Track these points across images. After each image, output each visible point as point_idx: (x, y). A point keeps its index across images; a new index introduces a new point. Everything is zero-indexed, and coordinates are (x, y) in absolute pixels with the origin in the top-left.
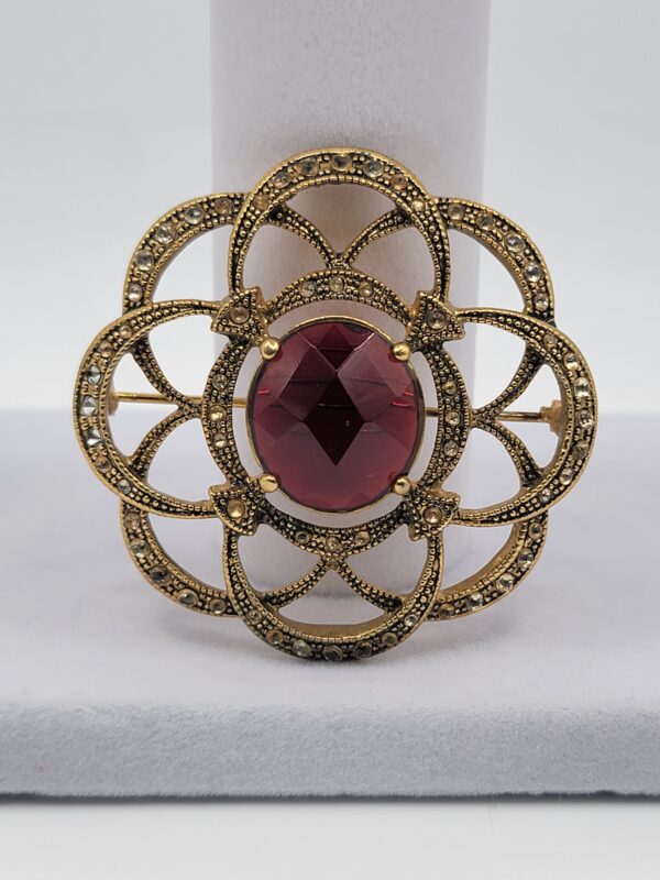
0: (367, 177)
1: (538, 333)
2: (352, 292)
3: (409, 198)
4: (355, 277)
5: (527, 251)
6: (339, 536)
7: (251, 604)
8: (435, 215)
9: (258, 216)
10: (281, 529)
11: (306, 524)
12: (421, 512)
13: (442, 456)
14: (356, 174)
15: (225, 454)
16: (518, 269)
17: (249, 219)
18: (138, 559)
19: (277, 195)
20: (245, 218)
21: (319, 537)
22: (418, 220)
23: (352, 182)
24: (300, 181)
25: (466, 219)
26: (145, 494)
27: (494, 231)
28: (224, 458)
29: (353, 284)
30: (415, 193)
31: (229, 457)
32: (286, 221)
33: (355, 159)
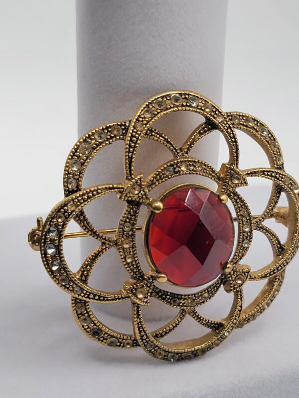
0: (192, 107)
1: (282, 178)
2: (193, 170)
3: (215, 116)
4: (193, 161)
5: (270, 135)
6: (194, 298)
7: (149, 340)
8: (229, 123)
9: (139, 135)
10: (164, 299)
11: (178, 295)
12: (234, 279)
13: (242, 248)
14: (187, 105)
15: (133, 265)
16: (268, 146)
17: (135, 137)
18: (83, 326)
19: (148, 122)
20: (132, 136)
21: (184, 300)
22: (222, 127)
23: (186, 110)
24: (158, 113)
25: (241, 122)
26: (90, 293)
27: (255, 127)
28: (132, 267)
29: (193, 165)
30: (217, 112)
31: (135, 266)
32: (152, 135)
33: (184, 97)
